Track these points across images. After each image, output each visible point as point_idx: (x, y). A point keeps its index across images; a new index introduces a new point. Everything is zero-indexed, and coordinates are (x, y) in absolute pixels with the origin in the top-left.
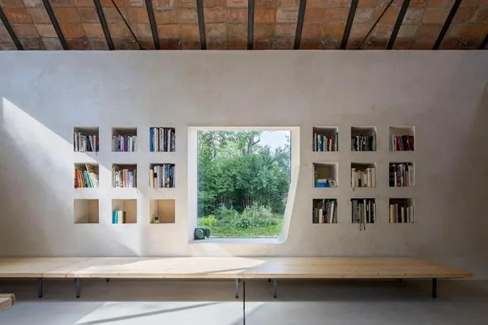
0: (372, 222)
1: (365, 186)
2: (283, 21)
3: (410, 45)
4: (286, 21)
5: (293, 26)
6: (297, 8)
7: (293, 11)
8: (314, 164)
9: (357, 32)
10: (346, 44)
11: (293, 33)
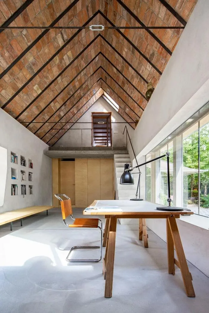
0: (26, 194)
1: (24, 180)
2: (3, 95)
3: (30, 129)
4: (4, 96)
5: (6, 100)
6: (11, 96)
7: (9, 96)
8: (11, 168)
9: (22, 117)
10: (18, 118)
11: (4, 103)
